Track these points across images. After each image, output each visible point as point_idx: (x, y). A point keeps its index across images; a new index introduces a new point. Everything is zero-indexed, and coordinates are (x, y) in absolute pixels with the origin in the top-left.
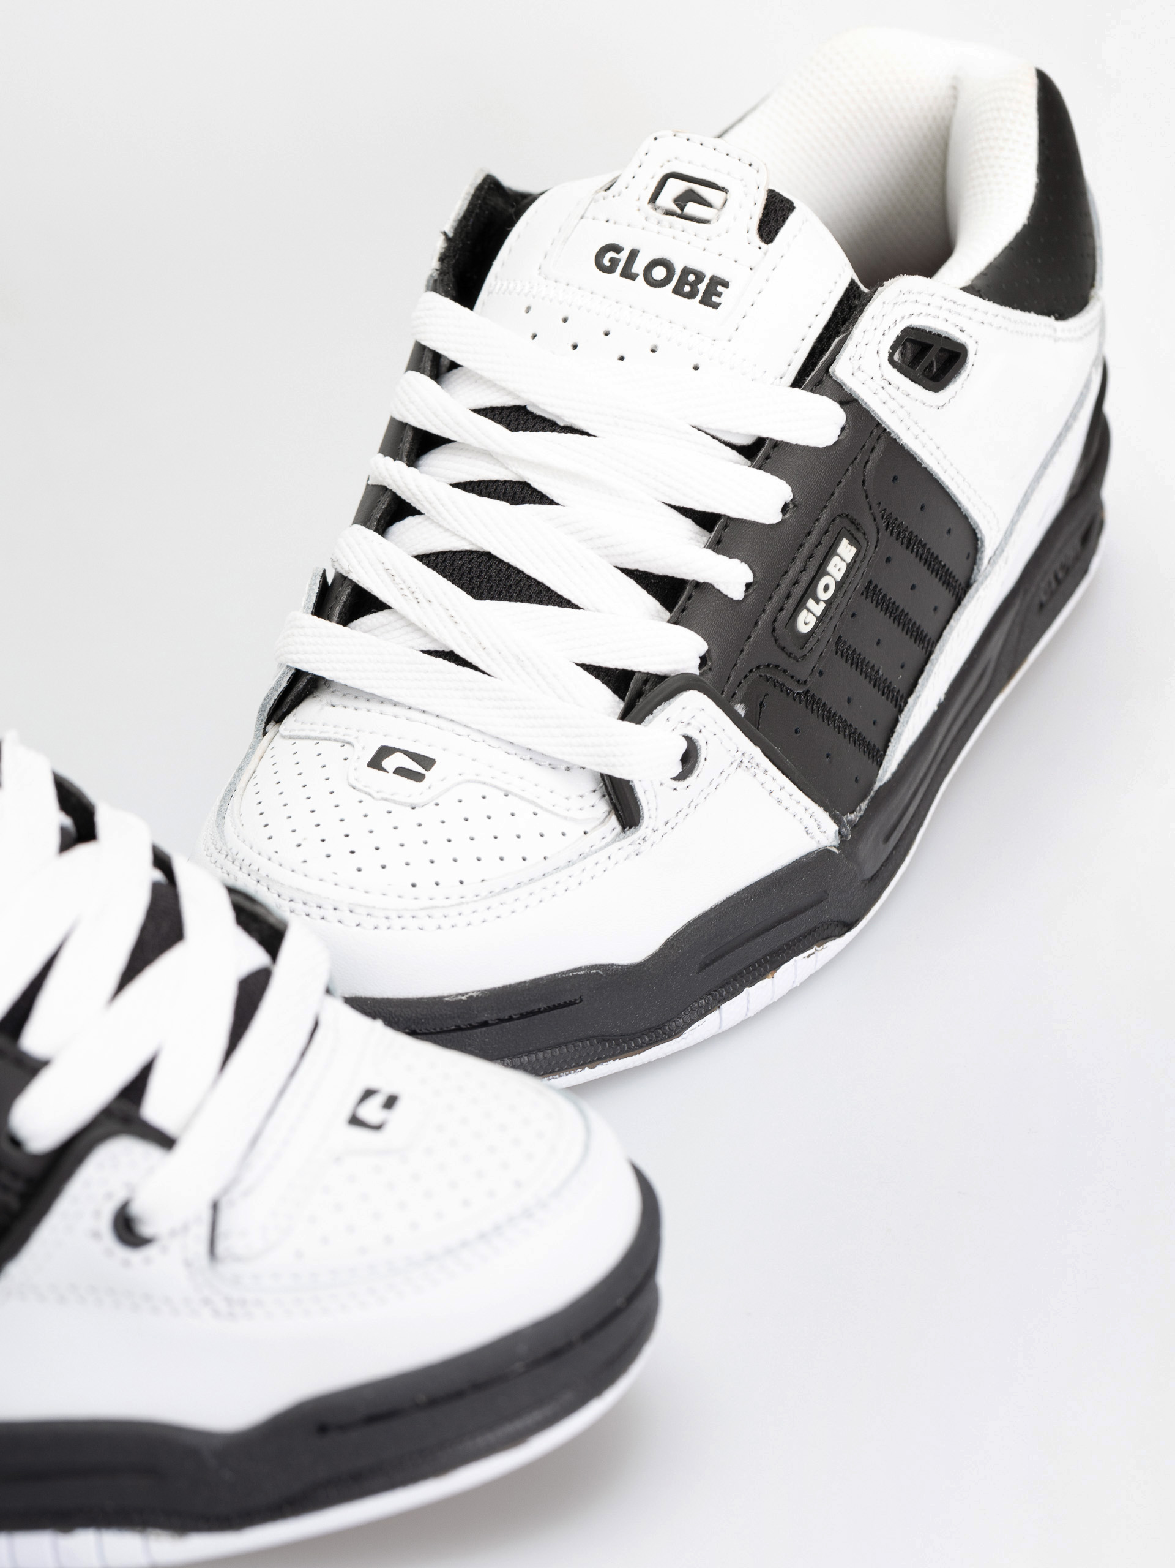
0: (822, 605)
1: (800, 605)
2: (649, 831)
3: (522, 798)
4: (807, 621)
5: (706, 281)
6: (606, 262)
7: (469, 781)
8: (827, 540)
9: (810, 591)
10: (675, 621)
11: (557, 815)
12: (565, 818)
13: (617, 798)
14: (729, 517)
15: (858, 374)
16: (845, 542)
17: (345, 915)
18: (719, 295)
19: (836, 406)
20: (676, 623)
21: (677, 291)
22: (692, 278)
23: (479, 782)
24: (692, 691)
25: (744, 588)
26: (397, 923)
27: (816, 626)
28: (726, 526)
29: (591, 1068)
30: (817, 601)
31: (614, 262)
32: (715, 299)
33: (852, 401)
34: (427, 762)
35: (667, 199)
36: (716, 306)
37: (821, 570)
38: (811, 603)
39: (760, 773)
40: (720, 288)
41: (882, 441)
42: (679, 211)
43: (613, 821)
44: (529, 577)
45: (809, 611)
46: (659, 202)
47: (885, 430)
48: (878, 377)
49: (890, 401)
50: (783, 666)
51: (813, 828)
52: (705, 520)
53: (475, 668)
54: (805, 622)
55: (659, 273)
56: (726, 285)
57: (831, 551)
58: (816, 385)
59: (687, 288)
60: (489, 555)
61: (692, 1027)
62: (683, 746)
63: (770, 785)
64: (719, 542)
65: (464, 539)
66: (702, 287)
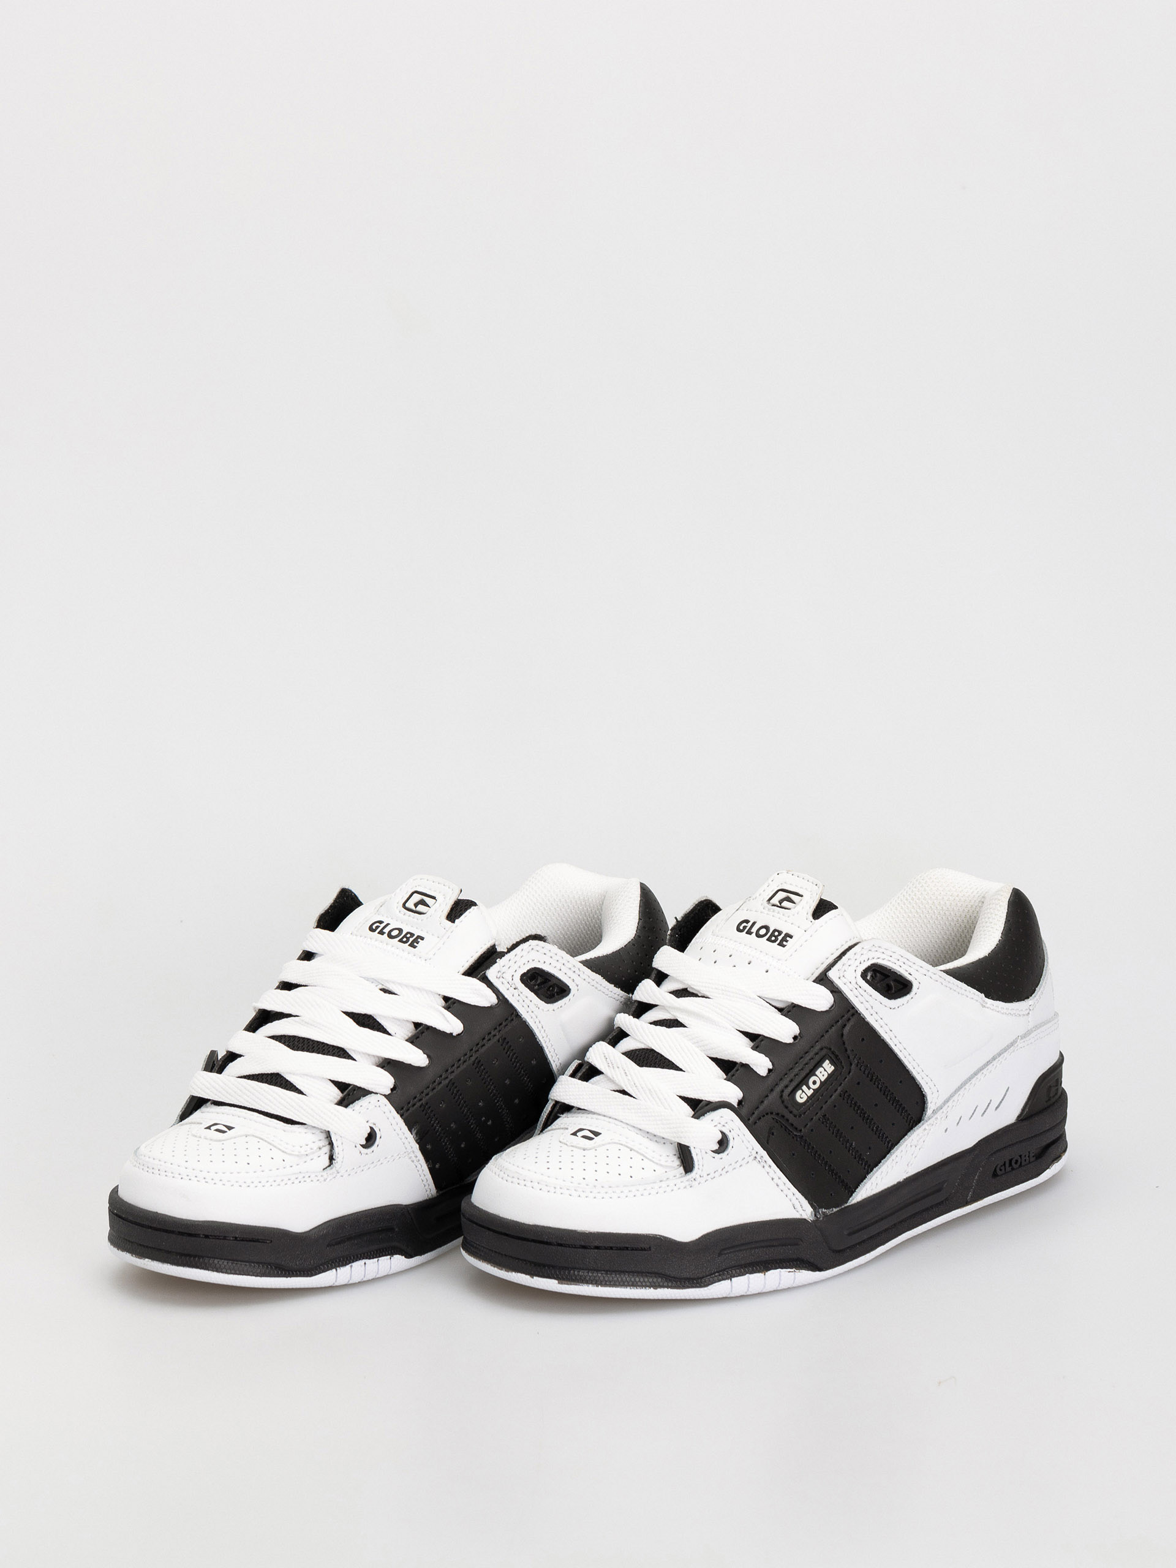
0: (811, 1091)
1: (798, 1087)
2: (698, 1176)
3: (638, 1152)
4: (802, 1096)
5: (783, 935)
6: (741, 928)
7: (615, 1143)
8: (817, 1058)
9: (804, 1081)
10: (727, 1079)
11: (653, 1162)
12: (657, 1164)
13: (683, 1157)
14: (764, 1036)
15: (842, 978)
16: (827, 1062)
17: (535, 1184)
18: (787, 941)
19: (828, 992)
20: (728, 1080)
21: (769, 940)
22: (776, 933)
23: (620, 1144)
24: (726, 1109)
25: (767, 1072)
26: (558, 1191)
27: (807, 1101)
28: (762, 1040)
29: (654, 1289)
30: (809, 1088)
31: (745, 927)
32: (785, 943)
33: (838, 992)
34: (597, 1134)
35: (775, 901)
36: (784, 946)
37: (812, 1072)
38: (804, 1088)
39: (767, 1167)
40: (788, 939)
41: (854, 1017)
42: (779, 905)
43: (681, 1169)
44: (666, 1059)
45: (803, 1091)
46: (771, 901)
47: (857, 1011)
48: (853, 982)
49: (860, 996)
50: (786, 1117)
51: (798, 1206)
52: (752, 1037)
53: (631, 1096)
54: (801, 1096)
55: (763, 932)
56: (791, 937)
57: (819, 1064)
58: (820, 981)
59: (773, 938)
60: (652, 1050)
61: (714, 1284)
62: (720, 1136)
63: (772, 1174)
64: (757, 1047)
65: (643, 1043)
66: (780, 938)
